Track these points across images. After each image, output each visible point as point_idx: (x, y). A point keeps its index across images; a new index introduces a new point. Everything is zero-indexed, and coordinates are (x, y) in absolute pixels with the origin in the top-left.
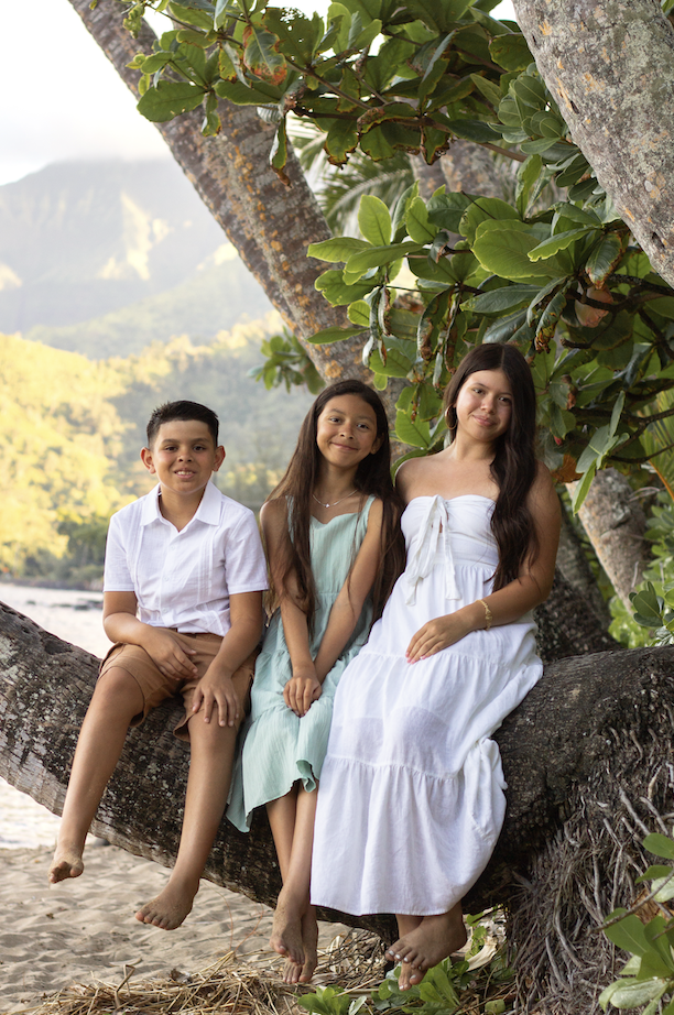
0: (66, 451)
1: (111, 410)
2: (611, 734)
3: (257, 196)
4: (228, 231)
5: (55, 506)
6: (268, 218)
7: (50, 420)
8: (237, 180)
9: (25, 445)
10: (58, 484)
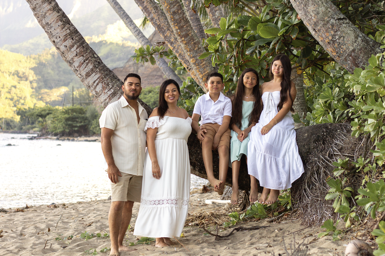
0: (18, 87)
1: (32, 72)
2: (316, 143)
3: (171, 14)
4: (152, 22)
5: (15, 106)
6: (174, 20)
7: (11, 76)
8: (165, 10)
9: (4, 85)
10: (16, 98)
